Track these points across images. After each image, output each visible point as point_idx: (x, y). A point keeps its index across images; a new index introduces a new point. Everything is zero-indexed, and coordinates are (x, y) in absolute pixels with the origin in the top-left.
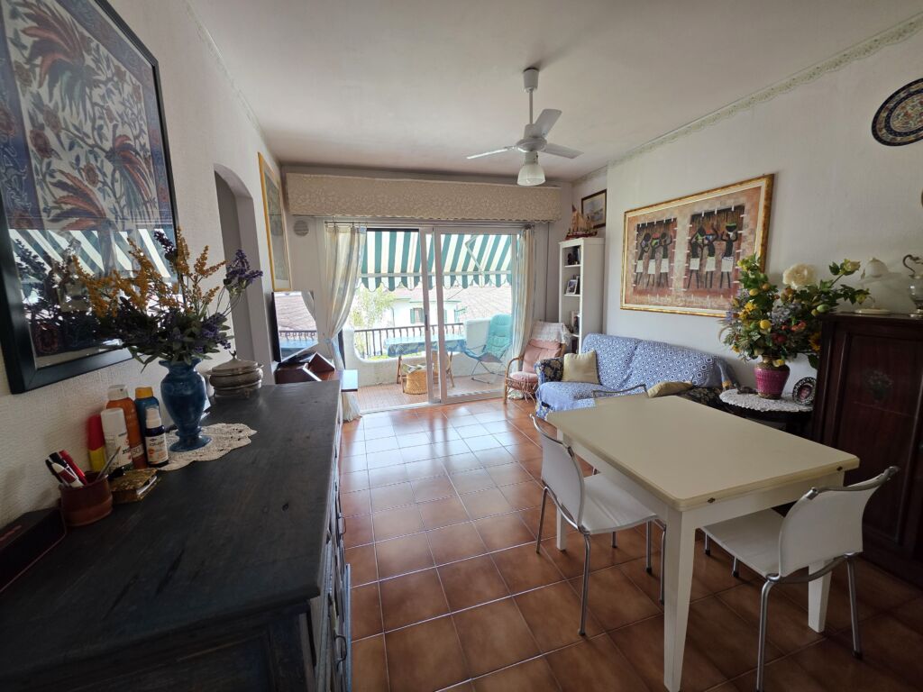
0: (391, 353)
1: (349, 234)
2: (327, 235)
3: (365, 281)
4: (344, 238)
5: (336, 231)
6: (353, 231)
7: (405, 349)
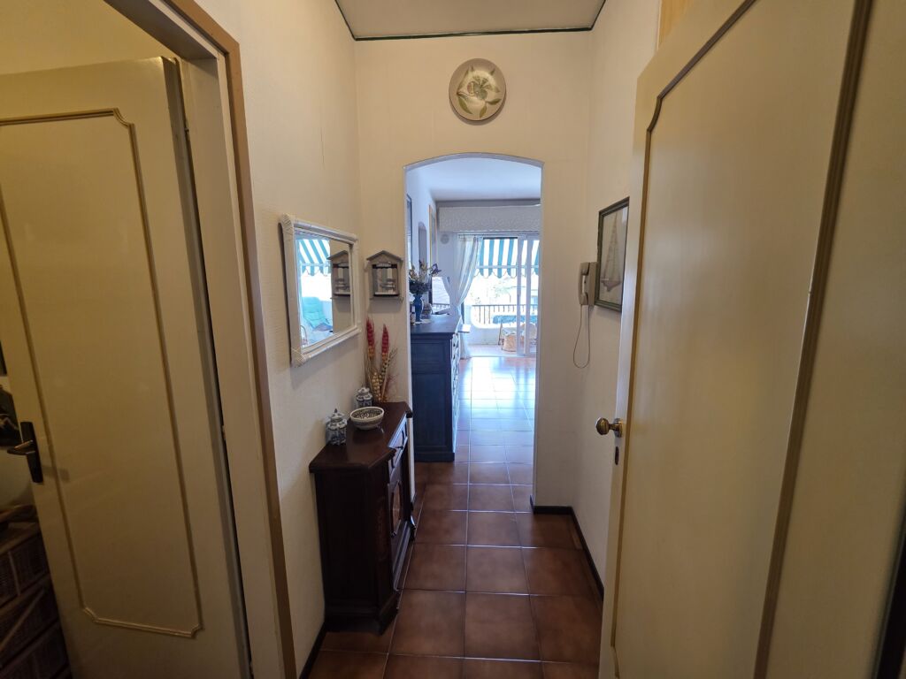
0: (495, 321)
1: (472, 242)
2: (460, 243)
3: (481, 271)
4: (469, 244)
5: (465, 240)
6: (475, 240)
7: (504, 319)
